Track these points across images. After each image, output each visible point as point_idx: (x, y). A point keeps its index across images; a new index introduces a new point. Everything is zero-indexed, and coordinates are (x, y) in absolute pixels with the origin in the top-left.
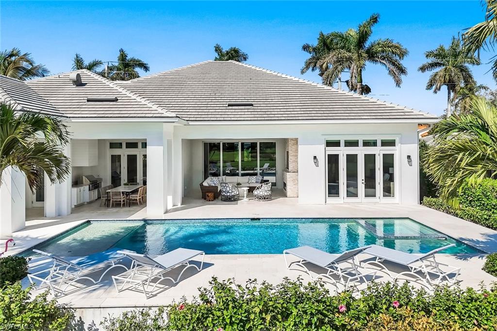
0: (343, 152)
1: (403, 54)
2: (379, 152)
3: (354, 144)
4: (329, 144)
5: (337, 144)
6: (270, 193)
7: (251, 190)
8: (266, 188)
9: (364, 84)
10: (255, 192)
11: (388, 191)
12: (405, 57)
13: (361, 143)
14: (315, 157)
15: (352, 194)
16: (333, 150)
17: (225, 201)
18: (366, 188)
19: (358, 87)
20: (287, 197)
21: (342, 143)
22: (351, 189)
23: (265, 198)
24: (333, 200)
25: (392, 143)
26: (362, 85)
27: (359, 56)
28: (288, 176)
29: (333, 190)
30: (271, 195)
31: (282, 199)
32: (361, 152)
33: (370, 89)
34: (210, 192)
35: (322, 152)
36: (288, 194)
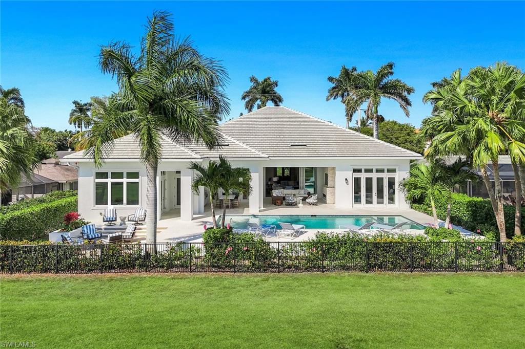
0: (363, 176)
1: (409, 91)
2: (386, 176)
3: (371, 171)
4: (355, 171)
5: (359, 171)
6: (317, 201)
7: (304, 199)
8: (314, 198)
9: (379, 114)
10: (308, 200)
11: (391, 200)
12: (411, 94)
13: (374, 171)
14: (346, 179)
15: (369, 202)
16: (357, 175)
17: (288, 205)
18: (377, 198)
19: (374, 116)
20: (326, 203)
21: (363, 171)
22: (369, 199)
23: (314, 204)
24: (357, 206)
25: (394, 171)
26: (377, 115)
27: (375, 94)
28: (327, 190)
29: (357, 199)
30: (317, 202)
31: (324, 205)
32: (374, 176)
33: (384, 119)
34: (278, 200)
35: (350, 176)
36: (327, 202)
